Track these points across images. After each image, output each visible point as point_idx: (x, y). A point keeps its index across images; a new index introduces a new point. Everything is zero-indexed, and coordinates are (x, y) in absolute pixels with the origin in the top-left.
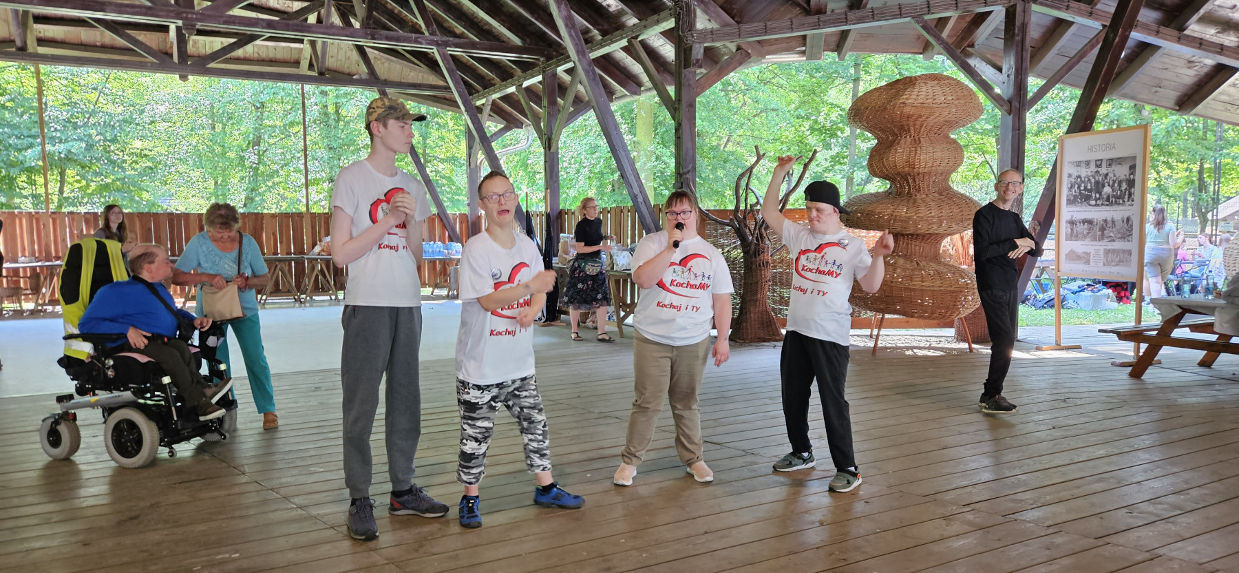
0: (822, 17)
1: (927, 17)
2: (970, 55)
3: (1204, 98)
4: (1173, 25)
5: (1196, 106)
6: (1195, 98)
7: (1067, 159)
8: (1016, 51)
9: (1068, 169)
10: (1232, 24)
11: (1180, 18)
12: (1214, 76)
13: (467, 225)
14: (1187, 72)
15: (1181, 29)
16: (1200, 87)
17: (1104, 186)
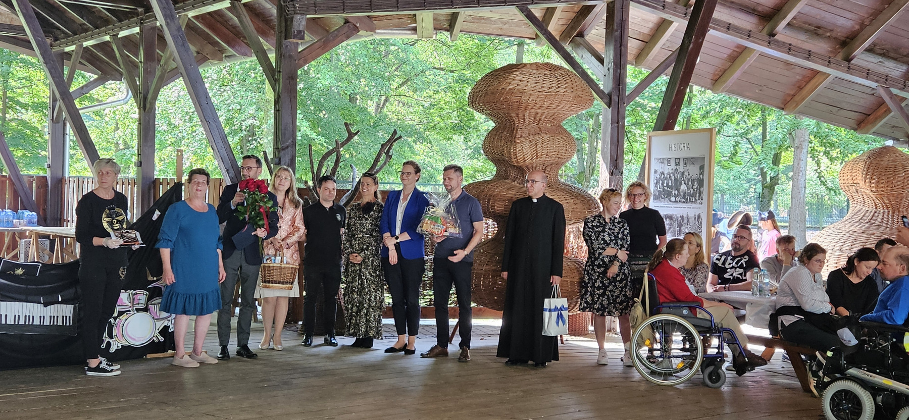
1: (531, 7)
3: (804, 99)
4: (765, 30)
5: (797, 105)
6: (797, 98)
7: (654, 156)
8: (615, 46)
9: (655, 165)
10: (820, 31)
11: (771, 23)
12: (811, 79)
13: (46, 191)
14: (786, 73)
15: (772, 34)
16: (800, 88)
17: (681, 184)
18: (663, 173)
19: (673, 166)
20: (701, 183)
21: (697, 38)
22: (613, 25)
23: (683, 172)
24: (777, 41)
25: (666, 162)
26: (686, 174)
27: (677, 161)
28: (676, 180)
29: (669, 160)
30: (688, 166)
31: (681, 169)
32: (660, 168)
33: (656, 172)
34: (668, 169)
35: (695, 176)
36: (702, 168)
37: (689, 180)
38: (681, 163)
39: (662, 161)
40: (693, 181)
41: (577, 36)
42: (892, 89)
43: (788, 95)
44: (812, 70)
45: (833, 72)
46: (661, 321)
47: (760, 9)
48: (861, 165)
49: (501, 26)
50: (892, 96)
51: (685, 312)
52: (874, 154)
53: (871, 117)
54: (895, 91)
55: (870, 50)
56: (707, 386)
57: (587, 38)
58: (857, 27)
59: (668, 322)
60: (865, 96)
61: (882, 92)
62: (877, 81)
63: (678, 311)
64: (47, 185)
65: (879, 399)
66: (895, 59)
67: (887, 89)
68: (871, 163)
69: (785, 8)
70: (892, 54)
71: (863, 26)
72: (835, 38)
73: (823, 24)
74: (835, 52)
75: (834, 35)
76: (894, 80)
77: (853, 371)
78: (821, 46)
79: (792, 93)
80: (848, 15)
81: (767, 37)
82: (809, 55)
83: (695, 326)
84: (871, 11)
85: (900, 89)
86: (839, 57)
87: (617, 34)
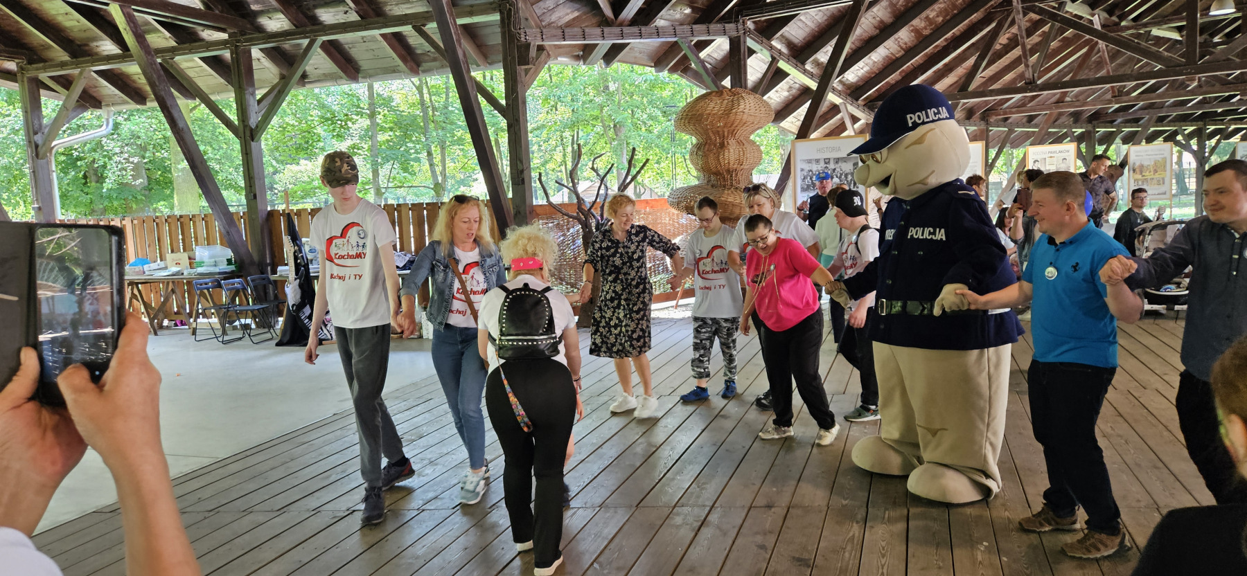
1: (691, 39)
7: (799, 158)
8: (740, 73)
9: (800, 165)
18: (811, 171)
19: (822, 164)
22: (740, 55)
23: (835, 169)
25: (813, 162)
26: (838, 170)
27: (827, 161)
29: (817, 161)
30: (840, 164)
31: (832, 166)
32: (807, 167)
33: (802, 170)
35: (848, 171)
37: (841, 174)
38: (832, 162)
39: (809, 161)
40: (846, 176)
87: (742, 63)
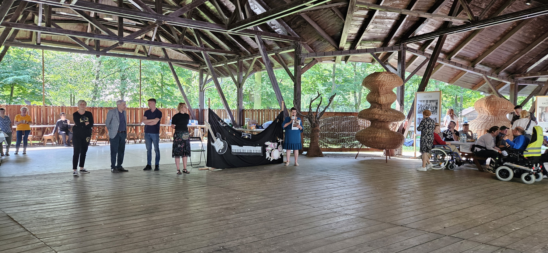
0: (342, 51)
1: (374, 53)
2: (386, 64)
3: (457, 80)
4: (447, 58)
5: (454, 82)
6: (454, 79)
7: (418, 99)
8: (402, 65)
9: (418, 103)
10: (465, 58)
11: (449, 56)
12: (459, 73)
13: (199, 113)
14: (452, 71)
15: (450, 59)
16: (455, 76)
17: (428, 108)
18: (421, 105)
19: (425, 103)
20: (436, 108)
21: (434, 63)
22: (401, 58)
24: (451, 62)
25: (422, 101)
26: (431, 105)
27: (427, 101)
28: (427, 107)
29: (424, 101)
30: (431, 103)
31: (428, 103)
32: (420, 103)
33: (418, 105)
34: (423, 104)
35: (434, 106)
36: (437, 103)
38: (429, 102)
39: (421, 101)
40: (433, 108)
41: (386, 61)
42: (487, 76)
43: (451, 78)
44: (460, 70)
45: (468, 71)
46: (434, 150)
47: (446, 51)
48: (484, 101)
49: (361, 59)
50: (487, 78)
51: (442, 147)
52: (488, 98)
53: (477, 85)
54: (488, 77)
55: (480, 64)
56: (449, 170)
57: (389, 62)
58: (477, 56)
59: (437, 151)
60: (476, 78)
61: (484, 77)
62: (483, 74)
63: (440, 147)
64: (199, 112)
65: (515, 171)
66: (488, 66)
67: (486, 76)
68: (487, 100)
69: (455, 51)
70: (487, 65)
71: (479, 56)
72: (469, 60)
73: (466, 56)
74: (469, 65)
75: (469, 59)
76: (488, 73)
77: (506, 163)
78: (464, 62)
79: (452, 78)
80: (474, 52)
81: (448, 60)
82: (461, 66)
83: (446, 152)
84: (483, 51)
85: (490, 76)
86: (470, 66)
87: (402, 61)
